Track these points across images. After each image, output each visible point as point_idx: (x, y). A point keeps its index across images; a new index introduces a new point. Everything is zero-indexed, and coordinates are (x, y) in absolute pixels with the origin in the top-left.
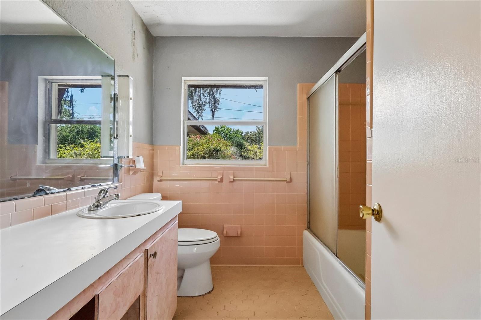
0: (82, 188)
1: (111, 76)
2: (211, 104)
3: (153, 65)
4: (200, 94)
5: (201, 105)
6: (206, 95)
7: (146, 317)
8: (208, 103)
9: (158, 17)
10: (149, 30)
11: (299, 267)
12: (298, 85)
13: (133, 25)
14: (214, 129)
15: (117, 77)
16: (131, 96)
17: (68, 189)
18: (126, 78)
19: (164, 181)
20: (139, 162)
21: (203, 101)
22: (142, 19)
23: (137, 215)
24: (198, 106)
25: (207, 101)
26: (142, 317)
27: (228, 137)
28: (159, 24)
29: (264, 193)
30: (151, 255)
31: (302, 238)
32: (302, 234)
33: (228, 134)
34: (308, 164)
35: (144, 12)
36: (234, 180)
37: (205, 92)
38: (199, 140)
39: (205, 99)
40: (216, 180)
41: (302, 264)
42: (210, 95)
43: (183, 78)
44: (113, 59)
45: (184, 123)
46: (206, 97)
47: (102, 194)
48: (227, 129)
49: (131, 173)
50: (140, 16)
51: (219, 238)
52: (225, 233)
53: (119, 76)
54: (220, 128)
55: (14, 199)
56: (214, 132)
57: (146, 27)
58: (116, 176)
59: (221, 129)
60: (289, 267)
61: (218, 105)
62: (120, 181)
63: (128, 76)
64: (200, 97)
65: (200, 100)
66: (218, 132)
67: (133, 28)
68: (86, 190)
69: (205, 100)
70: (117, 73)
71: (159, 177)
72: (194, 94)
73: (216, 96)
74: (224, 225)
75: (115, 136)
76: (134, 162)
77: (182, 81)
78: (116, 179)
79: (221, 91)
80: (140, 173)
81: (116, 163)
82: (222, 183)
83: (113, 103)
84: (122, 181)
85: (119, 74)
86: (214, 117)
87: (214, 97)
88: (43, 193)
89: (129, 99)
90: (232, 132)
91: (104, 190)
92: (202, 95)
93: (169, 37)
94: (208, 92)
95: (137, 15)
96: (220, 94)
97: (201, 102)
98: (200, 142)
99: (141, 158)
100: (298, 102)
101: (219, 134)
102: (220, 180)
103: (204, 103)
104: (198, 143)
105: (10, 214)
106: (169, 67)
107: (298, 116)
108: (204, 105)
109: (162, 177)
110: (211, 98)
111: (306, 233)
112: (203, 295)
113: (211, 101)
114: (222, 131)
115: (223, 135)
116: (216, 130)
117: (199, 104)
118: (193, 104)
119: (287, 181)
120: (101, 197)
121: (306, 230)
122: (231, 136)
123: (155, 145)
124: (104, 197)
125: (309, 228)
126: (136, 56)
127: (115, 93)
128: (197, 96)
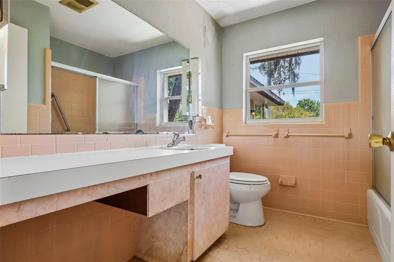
0: (166, 134)
1: (187, 60)
2: (290, 80)
3: (223, 49)
4: (280, 72)
5: (281, 81)
6: (286, 72)
7: (193, 219)
8: (288, 79)
9: (222, 11)
10: (218, 23)
11: (364, 227)
12: (360, 38)
13: (204, 22)
14: (298, 103)
15: (191, 59)
16: (200, 71)
17: (157, 133)
18: (196, 59)
19: (231, 136)
20: (208, 120)
21: (283, 77)
22: (212, 16)
23: (191, 149)
24: (279, 82)
25: (287, 77)
26: (190, 217)
27: (312, 109)
28: (224, 16)
29: (320, 148)
30: (197, 176)
31: (366, 197)
32: (366, 193)
33: (312, 106)
34: (373, 119)
35: (212, 10)
36: (288, 135)
37: (285, 70)
38: (281, 113)
39: (285, 75)
40: (272, 135)
41: (367, 224)
42: (289, 71)
43: (245, 55)
44: (188, 48)
45: (246, 91)
46: (286, 74)
47: (176, 137)
48: (311, 102)
49: (203, 128)
50: (210, 14)
51: (269, 182)
52: (280, 182)
53: (192, 59)
54: (303, 101)
55: (126, 134)
56: (298, 106)
57: (216, 22)
58: (191, 129)
59: (305, 102)
60: (349, 224)
61: (298, 78)
62: (194, 133)
63: (197, 58)
64: (280, 75)
65: (280, 77)
66: (302, 105)
67: (204, 24)
68: (168, 135)
69: (285, 77)
70: (191, 57)
71: (226, 133)
72: (274, 73)
73: (295, 72)
74: (280, 175)
75: (190, 101)
76: (205, 120)
77: (244, 57)
78: (191, 131)
79: (300, 66)
80: (210, 129)
81: (191, 120)
82: (278, 138)
83: (188, 79)
84: (195, 133)
85: (192, 58)
86: (295, 91)
87: (294, 73)
88: (141, 133)
89: (198, 74)
90: (316, 105)
91: (177, 134)
92: (282, 72)
93: (233, 25)
94: (288, 69)
95: (207, 13)
96: (299, 69)
97: (281, 79)
98: (283, 115)
99: (209, 117)
100: (360, 56)
101: (303, 107)
102: (275, 136)
103: (284, 79)
104: (281, 115)
105: (123, 141)
106: (233, 48)
107: (360, 70)
108: (284, 81)
109: (229, 133)
110: (290, 74)
111: (371, 193)
112: (255, 227)
113: (291, 77)
114: (306, 104)
115: (306, 108)
116: (299, 104)
117: (279, 81)
118: (274, 81)
119: (345, 136)
120: (175, 139)
121: (371, 189)
122: (315, 108)
123: (224, 109)
124: (177, 138)
125: (374, 188)
126: (207, 44)
127: (190, 71)
128: (277, 74)
